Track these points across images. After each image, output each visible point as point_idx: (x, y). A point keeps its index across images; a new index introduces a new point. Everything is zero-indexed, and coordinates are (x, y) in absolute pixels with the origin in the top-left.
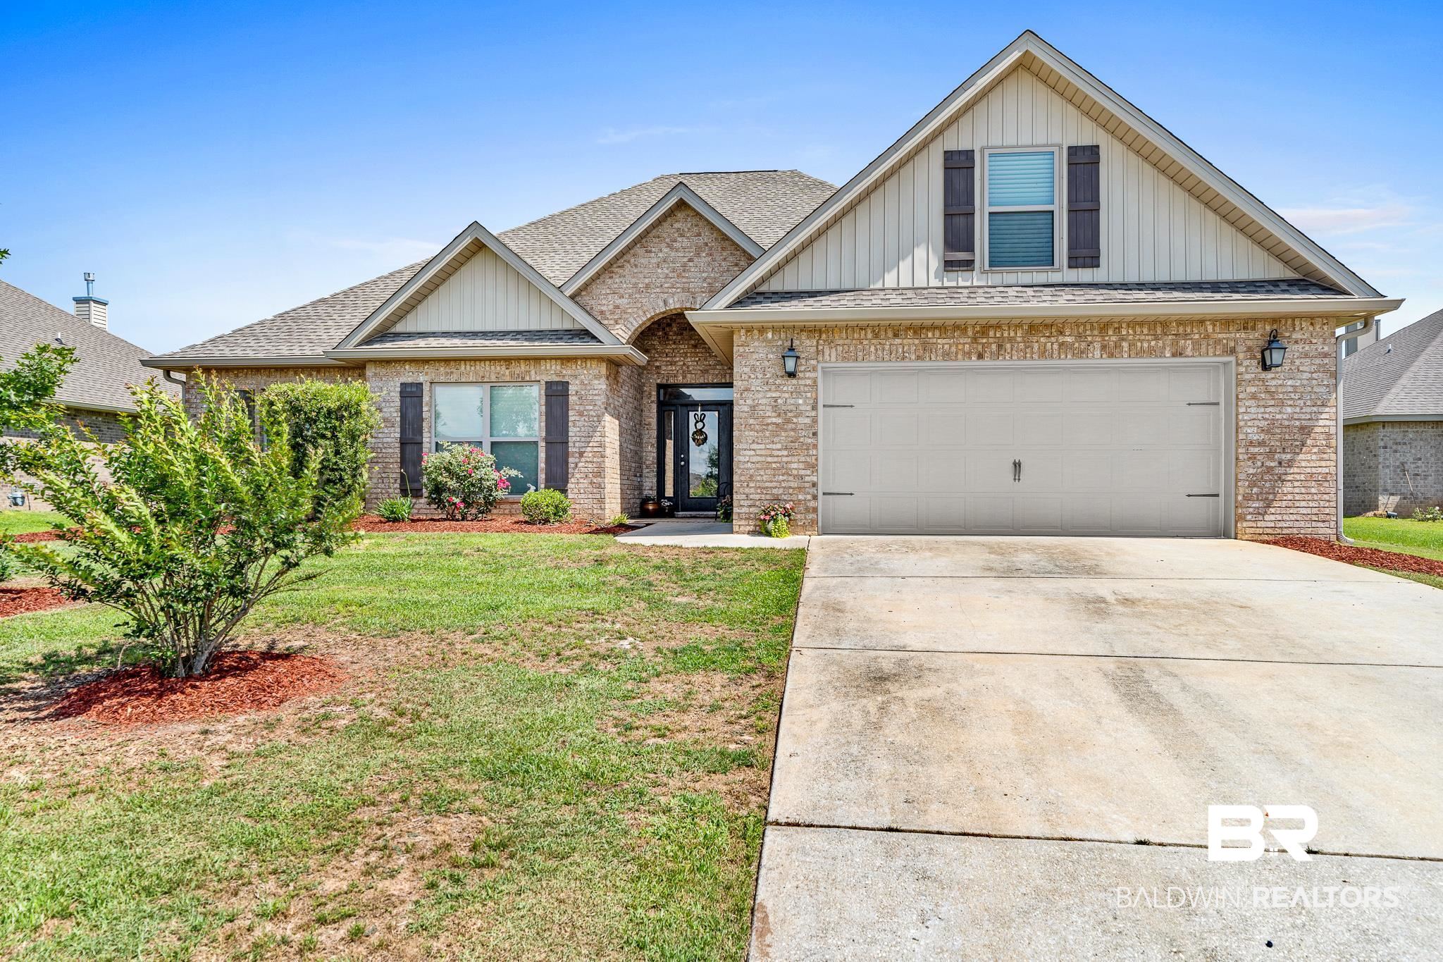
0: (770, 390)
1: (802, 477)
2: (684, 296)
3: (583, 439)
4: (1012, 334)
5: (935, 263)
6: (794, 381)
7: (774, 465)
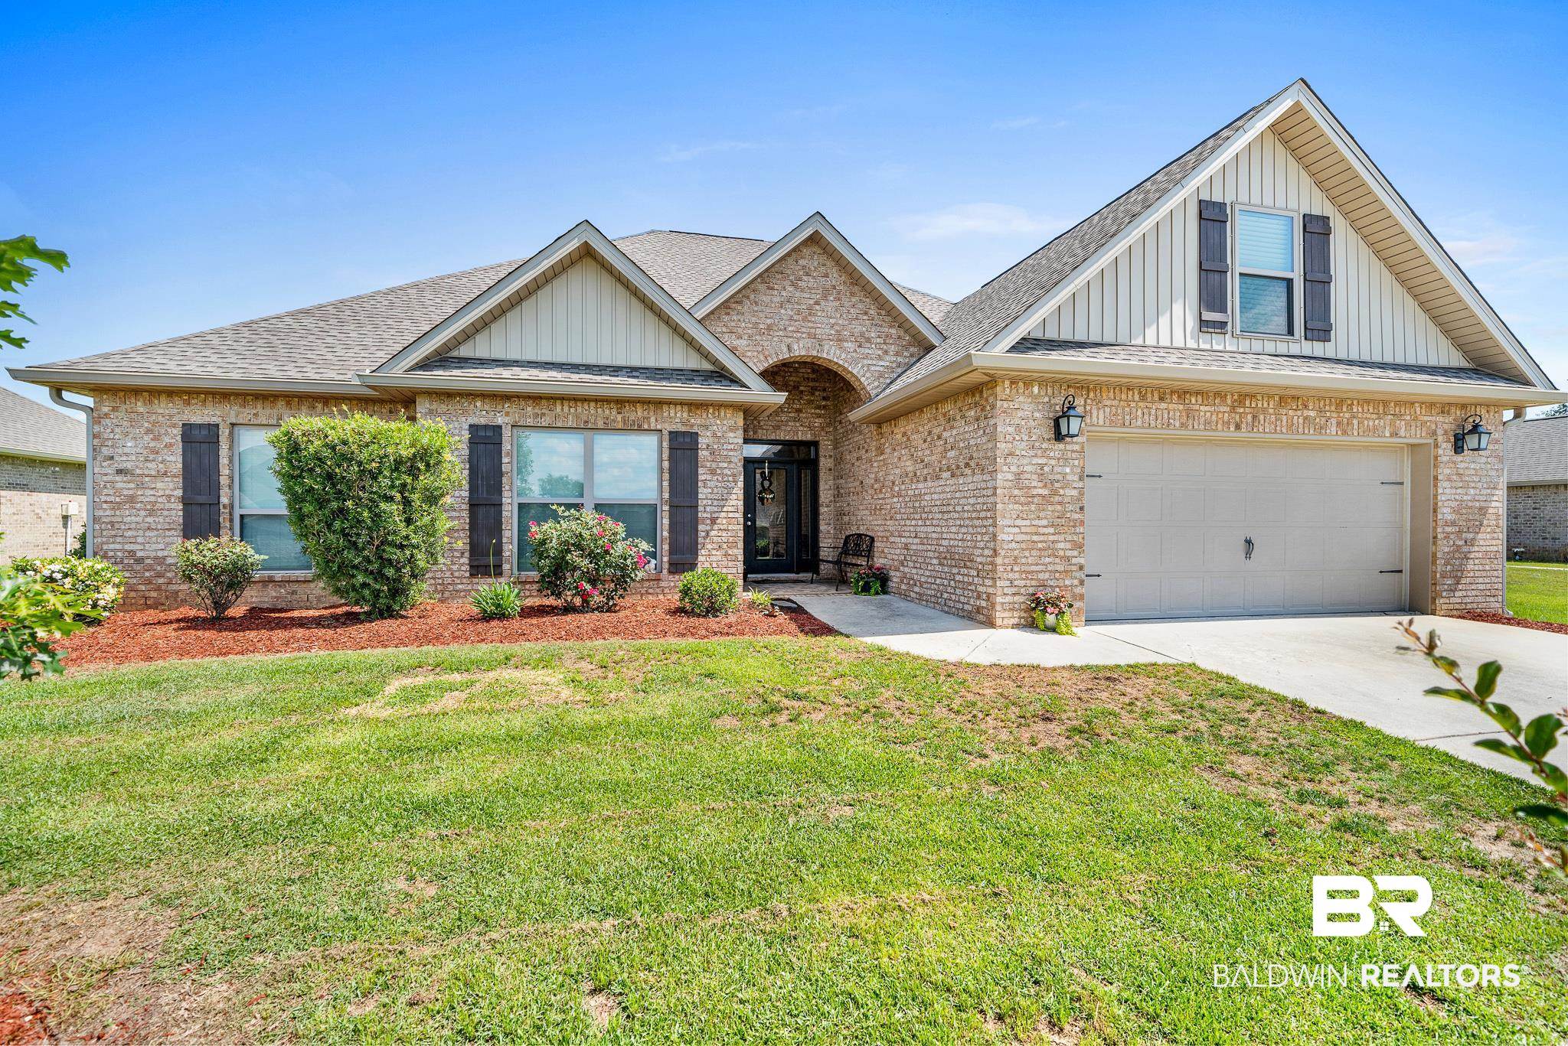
0: (1036, 456)
1: (1068, 559)
2: (809, 342)
3: (716, 503)
5: (1192, 323)
6: (1061, 446)
7: (1040, 545)
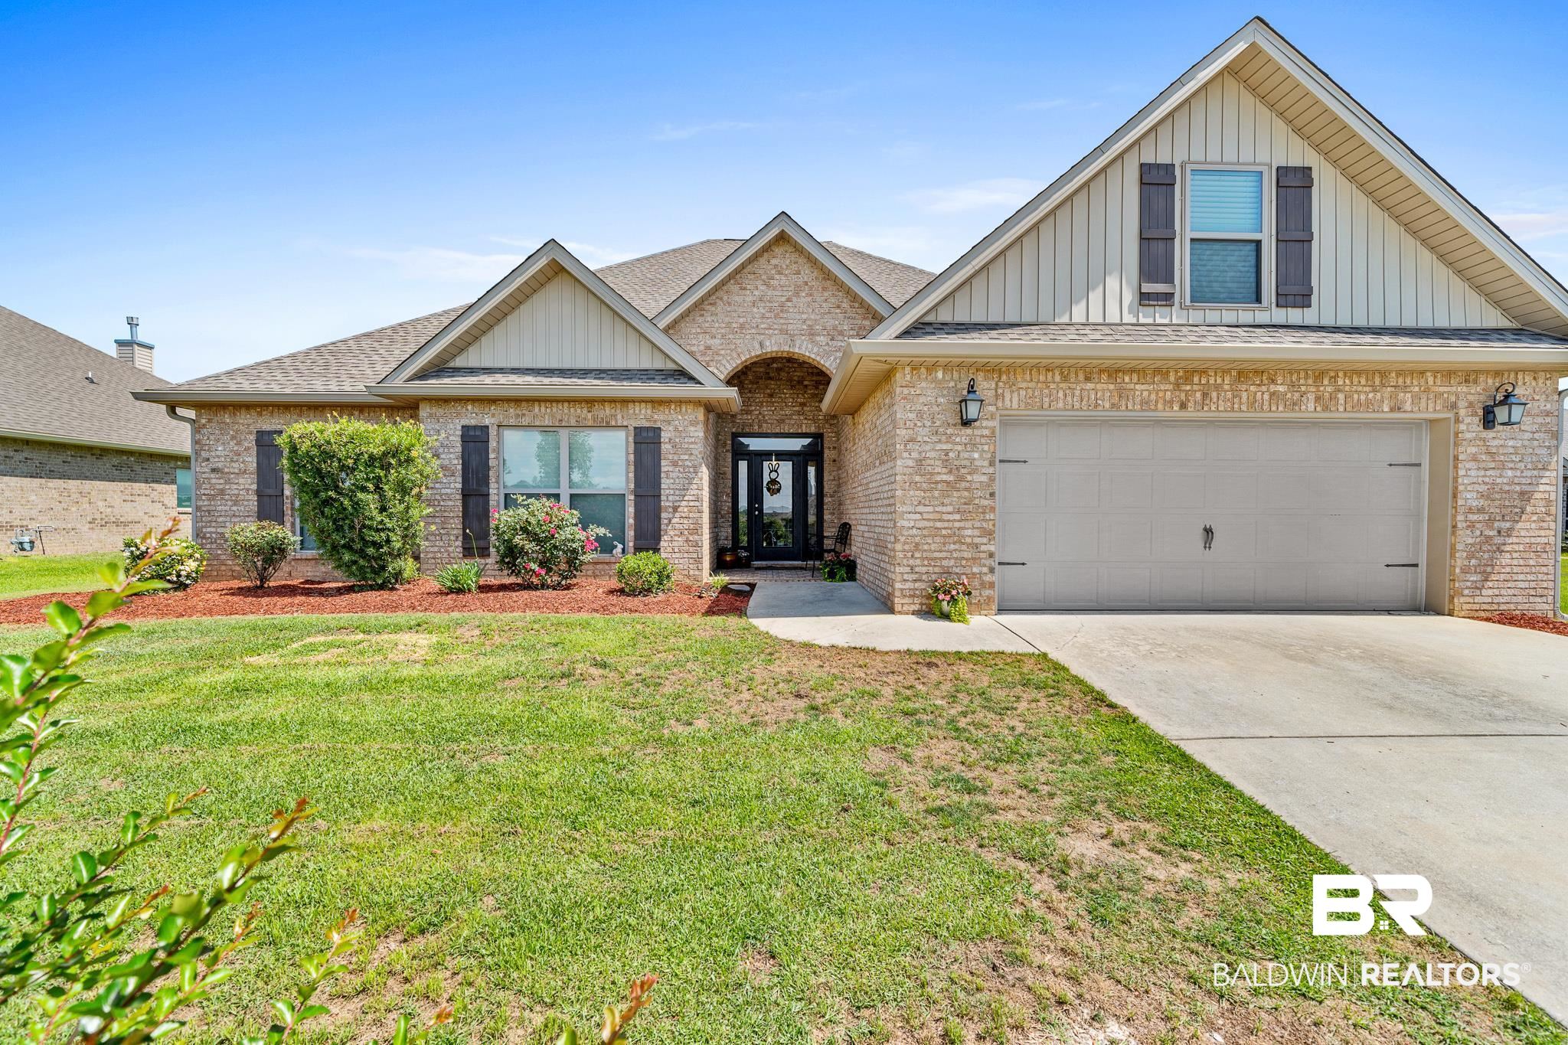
0: (940, 441)
1: (977, 546)
2: (781, 338)
3: (677, 492)
4: (1219, 381)
5: (1129, 297)
6: (969, 431)
7: (944, 532)
